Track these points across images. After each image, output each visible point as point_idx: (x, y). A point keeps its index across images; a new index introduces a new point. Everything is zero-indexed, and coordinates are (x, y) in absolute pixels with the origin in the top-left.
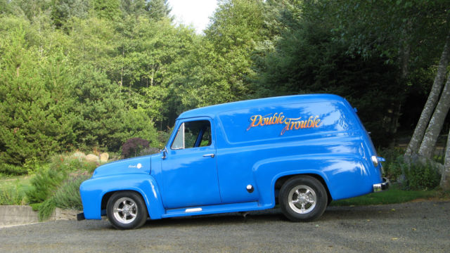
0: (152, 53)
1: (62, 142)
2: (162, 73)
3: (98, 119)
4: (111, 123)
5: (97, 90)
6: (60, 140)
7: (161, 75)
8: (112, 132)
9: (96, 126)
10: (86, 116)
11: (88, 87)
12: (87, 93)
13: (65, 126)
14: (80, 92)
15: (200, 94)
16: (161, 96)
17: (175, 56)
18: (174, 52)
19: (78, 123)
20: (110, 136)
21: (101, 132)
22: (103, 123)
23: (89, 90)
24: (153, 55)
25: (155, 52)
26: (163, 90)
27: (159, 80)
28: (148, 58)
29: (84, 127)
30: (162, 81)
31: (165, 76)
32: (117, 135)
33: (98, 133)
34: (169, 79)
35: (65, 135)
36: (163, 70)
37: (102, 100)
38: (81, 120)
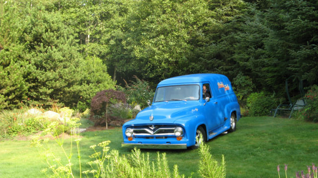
0: (90, 8)
1: (10, 97)
2: (101, 29)
3: (54, 68)
4: (70, 73)
5: (52, 34)
6: (8, 95)
7: (100, 31)
8: (70, 85)
9: (52, 77)
10: (39, 66)
11: (40, 31)
12: (38, 38)
13: (14, 76)
14: (29, 38)
15: (156, 45)
16: (100, 52)
17: (114, 12)
18: (113, 8)
19: (29, 74)
20: (67, 89)
21: (58, 84)
22: (59, 72)
23: (41, 35)
24: (92, 11)
25: (93, 7)
26: (102, 47)
27: (98, 37)
28: (87, 13)
29: (36, 79)
30: (100, 38)
31: (104, 32)
32: (76, 88)
33: (54, 86)
34: (108, 36)
35: (14, 88)
36: (102, 26)
37: (56, 46)
38: (33, 69)
